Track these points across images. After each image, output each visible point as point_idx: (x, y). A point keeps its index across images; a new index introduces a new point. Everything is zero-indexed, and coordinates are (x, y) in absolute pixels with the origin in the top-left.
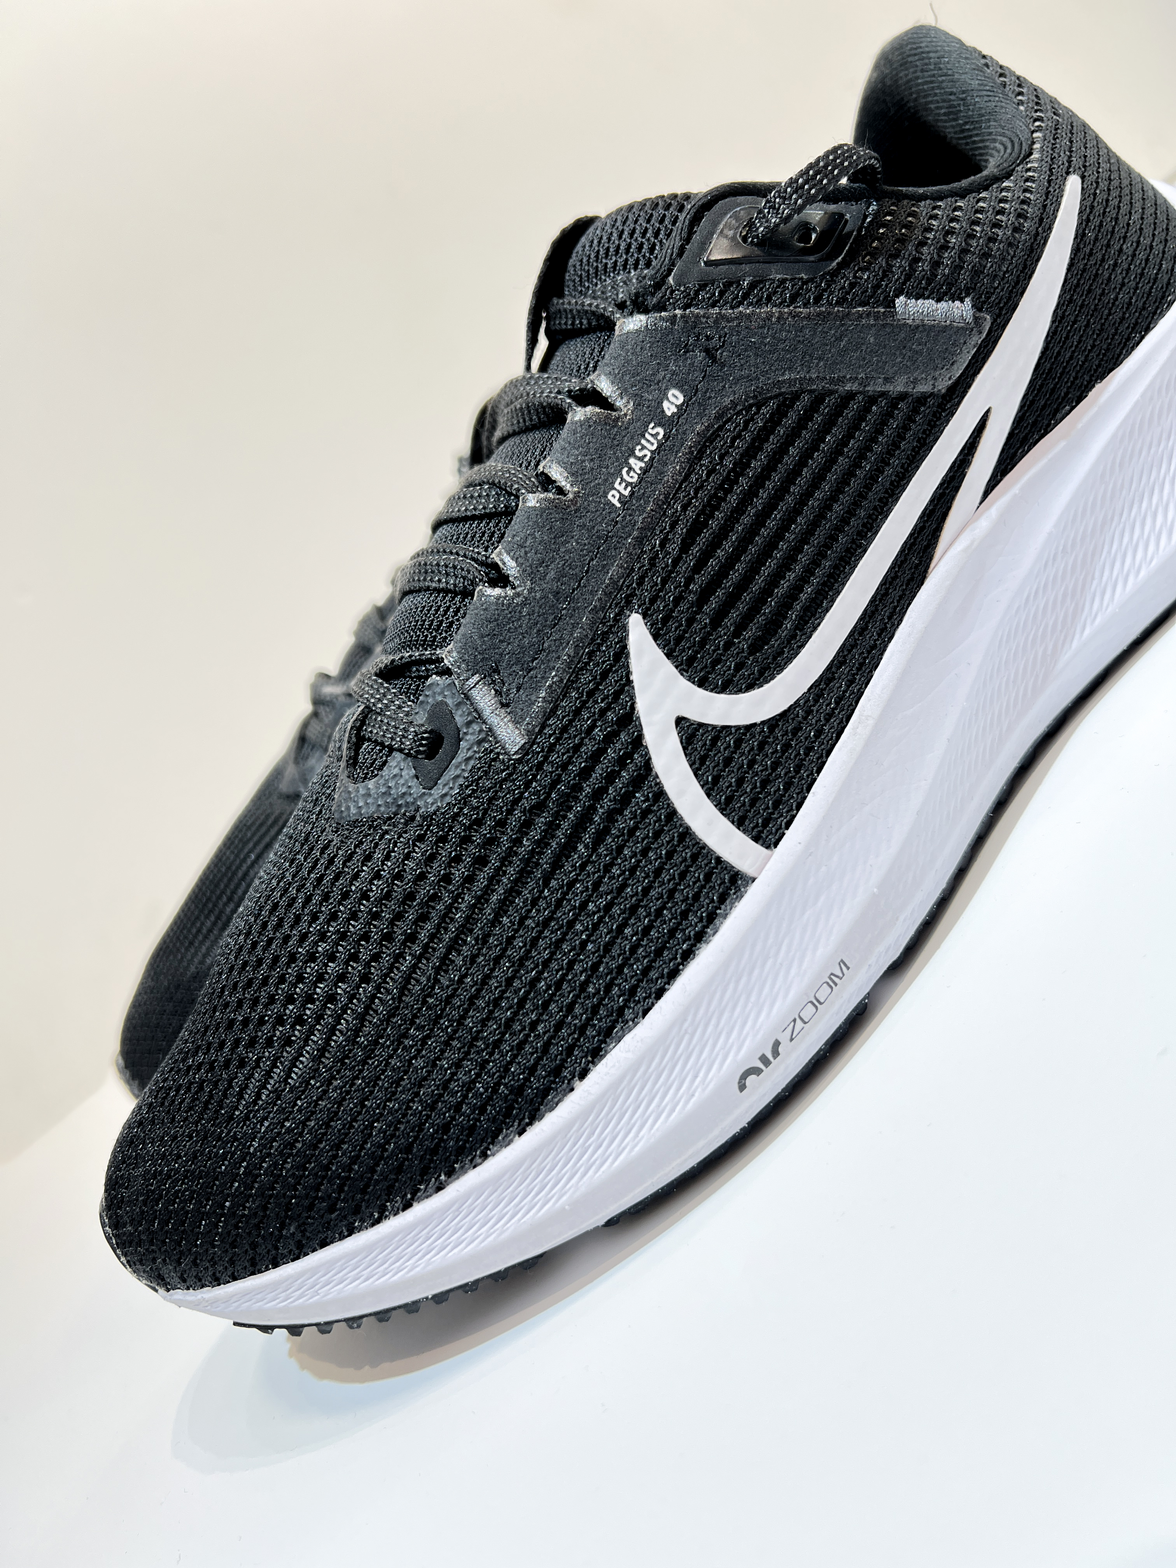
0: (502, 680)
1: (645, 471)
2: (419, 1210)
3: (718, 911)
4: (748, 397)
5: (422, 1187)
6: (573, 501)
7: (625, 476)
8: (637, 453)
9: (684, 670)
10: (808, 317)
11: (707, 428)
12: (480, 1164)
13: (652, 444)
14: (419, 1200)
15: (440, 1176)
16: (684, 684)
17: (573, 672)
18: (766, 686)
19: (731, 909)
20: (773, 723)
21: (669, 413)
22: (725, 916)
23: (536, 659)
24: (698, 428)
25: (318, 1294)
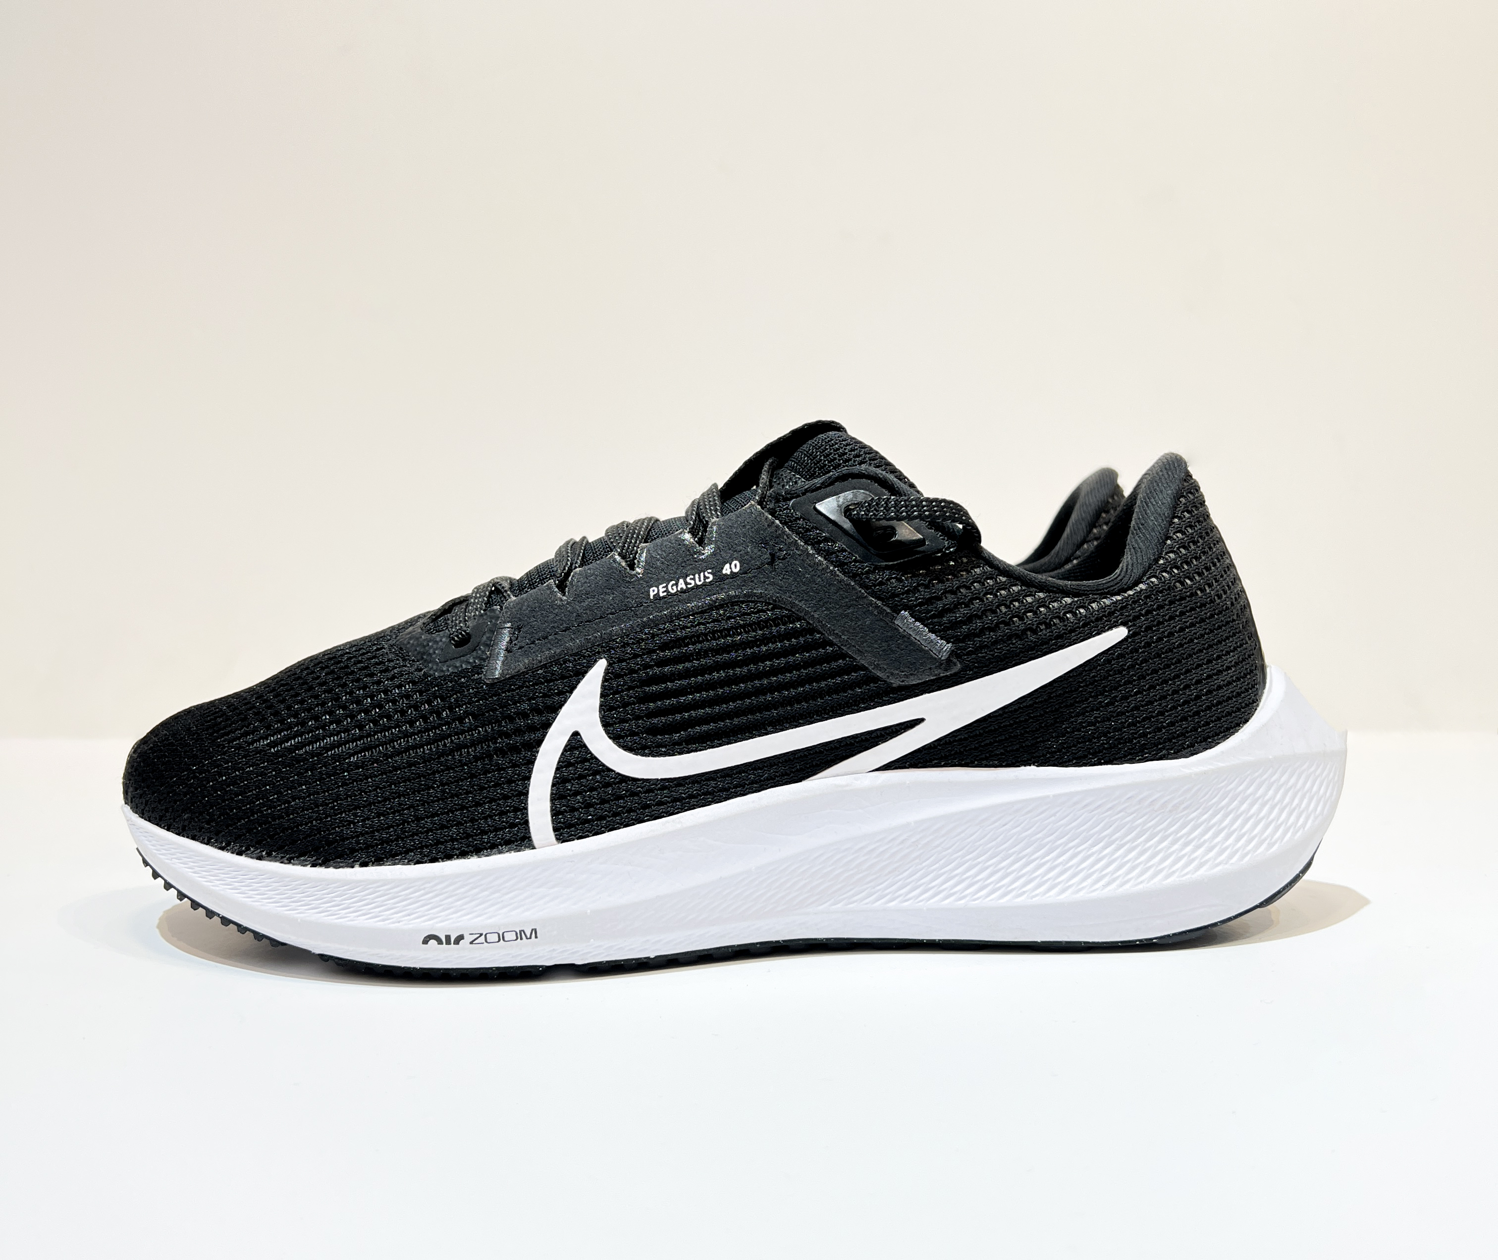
0: (518, 637)
1: (683, 591)
2: (243, 860)
3: (500, 847)
4: (772, 597)
5: (252, 849)
6: (632, 576)
7: (669, 586)
8: (688, 580)
9: (604, 710)
10: (840, 581)
11: (736, 596)
12: (285, 864)
13: (700, 581)
14: (247, 856)
15: (263, 851)
16: (596, 717)
17: (550, 662)
18: (639, 757)
19: (507, 852)
20: (624, 779)
21: (724, 572)
22: (500, 852)
23: (540, 640)
24: (732, 593)
25: (171, 860)
